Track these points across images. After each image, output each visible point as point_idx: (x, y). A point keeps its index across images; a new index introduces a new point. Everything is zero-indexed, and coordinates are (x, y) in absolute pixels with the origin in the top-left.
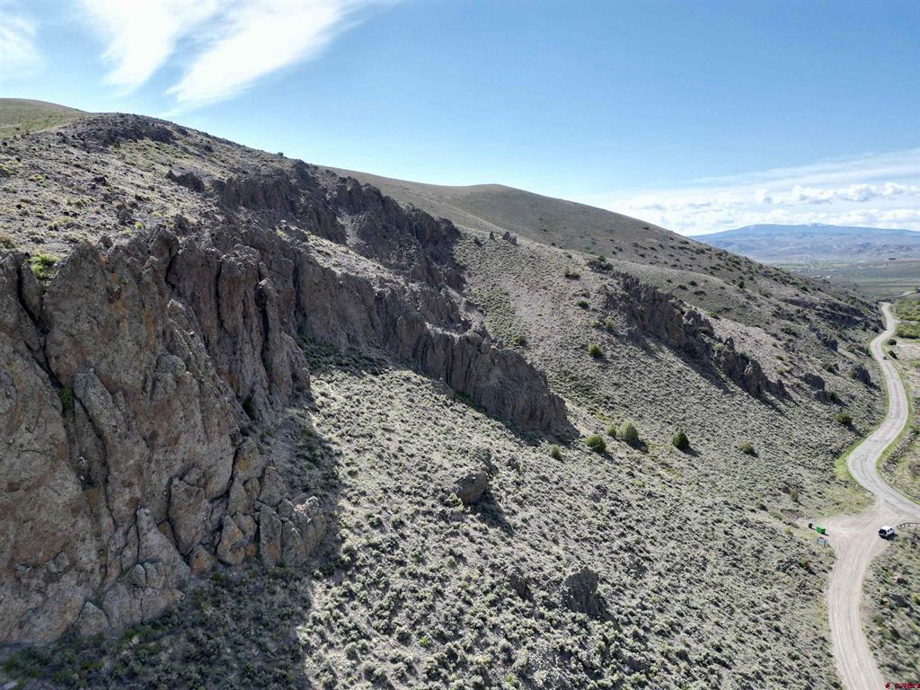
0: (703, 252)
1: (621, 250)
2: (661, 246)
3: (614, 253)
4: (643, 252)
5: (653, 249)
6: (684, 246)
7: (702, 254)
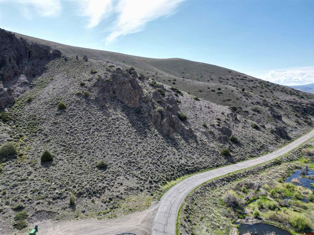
0: (252, 81)
1: (212, 80)
2: (232, 78)
3: (208, 81)
4: (222, 80)
5: (227, 79)
6: (244, 78)
7: (251, 82)
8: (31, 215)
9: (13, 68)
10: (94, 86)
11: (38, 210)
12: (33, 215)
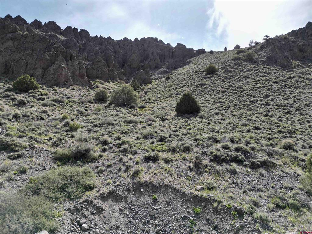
8: (104, 190)
9: (154, 60)
10: (261, 49)
11: (145, 177)
12: (112, 195)
